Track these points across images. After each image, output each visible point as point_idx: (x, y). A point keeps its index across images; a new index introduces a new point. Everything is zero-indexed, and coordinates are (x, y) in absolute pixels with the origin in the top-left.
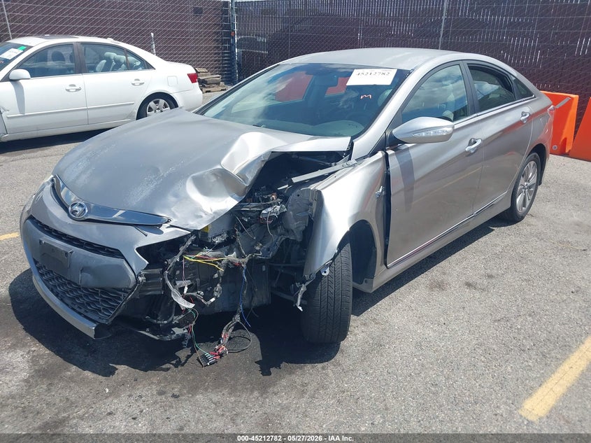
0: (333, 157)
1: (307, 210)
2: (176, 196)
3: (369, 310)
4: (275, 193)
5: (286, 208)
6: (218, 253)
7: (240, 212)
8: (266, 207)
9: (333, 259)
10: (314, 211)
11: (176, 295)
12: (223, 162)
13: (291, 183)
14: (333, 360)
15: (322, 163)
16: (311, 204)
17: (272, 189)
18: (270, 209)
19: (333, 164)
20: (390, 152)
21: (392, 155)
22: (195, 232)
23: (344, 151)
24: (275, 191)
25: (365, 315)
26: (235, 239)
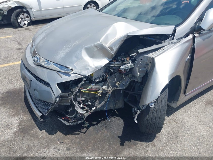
0: (163, 38)
1: (145, 67)
2: (77, 57)
3: (173, 114)
4: (129, 57)
5: (134, 65)
6: (97, 86)
7: (109, 67)
8: (123, 65)
9: (157, 99)
10: (149, 68)
11: (77, 108)
12: (101, 40)
13: (138, 52)
14: (152, 142)
15: (157, 41)
16: (148, 65)
17: (127, 55)
18: (125, 66)
19: (163, 41)
20: (196, 35)
21: (197, 37)
22: (86, 77)
23: (170, 34)
24: (129, 56)
25: (171, 117)
26: (106, 80)
